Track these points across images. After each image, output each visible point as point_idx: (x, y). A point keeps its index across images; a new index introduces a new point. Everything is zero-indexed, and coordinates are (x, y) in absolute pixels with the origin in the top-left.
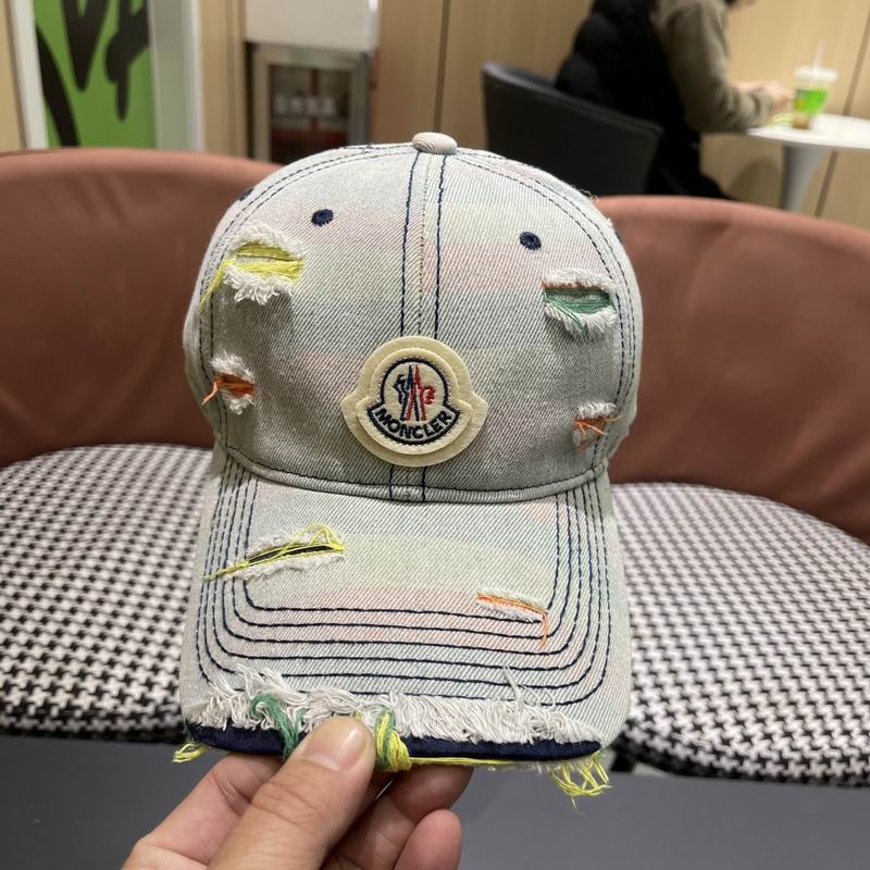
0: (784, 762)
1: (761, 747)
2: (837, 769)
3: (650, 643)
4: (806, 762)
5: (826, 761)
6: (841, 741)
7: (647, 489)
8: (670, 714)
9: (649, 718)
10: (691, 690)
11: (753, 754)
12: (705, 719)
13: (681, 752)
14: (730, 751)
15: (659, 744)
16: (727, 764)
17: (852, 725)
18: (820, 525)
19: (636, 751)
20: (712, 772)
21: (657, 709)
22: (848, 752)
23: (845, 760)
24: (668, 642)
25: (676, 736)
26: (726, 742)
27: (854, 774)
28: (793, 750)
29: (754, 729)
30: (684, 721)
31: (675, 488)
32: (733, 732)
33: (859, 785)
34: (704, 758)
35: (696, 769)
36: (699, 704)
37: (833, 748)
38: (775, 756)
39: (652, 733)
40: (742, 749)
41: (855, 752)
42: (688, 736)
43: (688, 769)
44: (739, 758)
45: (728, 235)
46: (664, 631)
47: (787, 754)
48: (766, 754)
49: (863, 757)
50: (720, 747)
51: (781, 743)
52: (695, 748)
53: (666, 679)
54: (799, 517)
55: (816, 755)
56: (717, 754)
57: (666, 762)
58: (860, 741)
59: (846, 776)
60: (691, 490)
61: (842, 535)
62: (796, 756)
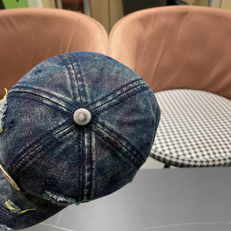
0: (208, 162)
1: (201, 158)
2: (223, 162)
3: (171, 133)
4: (214, 161)
5: (219, 160)
6: (223, 155)
7: (170, 91)
8: (177, 152)
9: (171, 153)
10: (182, 145)
11: (199, 160)
12: (186, 152)
13: (180, 161)
14: (193, 160)
15: (174, 160)
16: (192, 163)
17: (227, 150)
18: (218, 97)
19: (168, 162)
20: (188, 166)
21: (173, 151)
22: (225, 157)
23: (225, 159)
24: (176, 133)
25: (178, 157)
26: (192, 158)
27: (227, 163)
28: (210, 158)
29: (199, 154)
30: (180, 153)
31: (178, 91)
32: (194, 155)
33: (229, 166)
34: (186, 163)
35: (184, 166)
36: (184, 148)
37: (221, 156)
38: (205, 160)
39: (172, 157)
40: (196, 159)
41: (227, 157)
42: (182, 157)
43: (182, 166)
44: (196, 162)
45: (188, 16)
46: (175, 130)
47: (209, 159)
48: (203, 160)
49: (230, 158)
50: (190, 159)
51: (207, 157)
52: (183, 160)
53: (175, 143)
54: (212, 95)
55: (217, 159)
56: (190, 161)
57: (176, 164)
58: (229, 154)
59: (225, 164)
60: (182, 91)
61: (225, 99)
62: (211, 160)
